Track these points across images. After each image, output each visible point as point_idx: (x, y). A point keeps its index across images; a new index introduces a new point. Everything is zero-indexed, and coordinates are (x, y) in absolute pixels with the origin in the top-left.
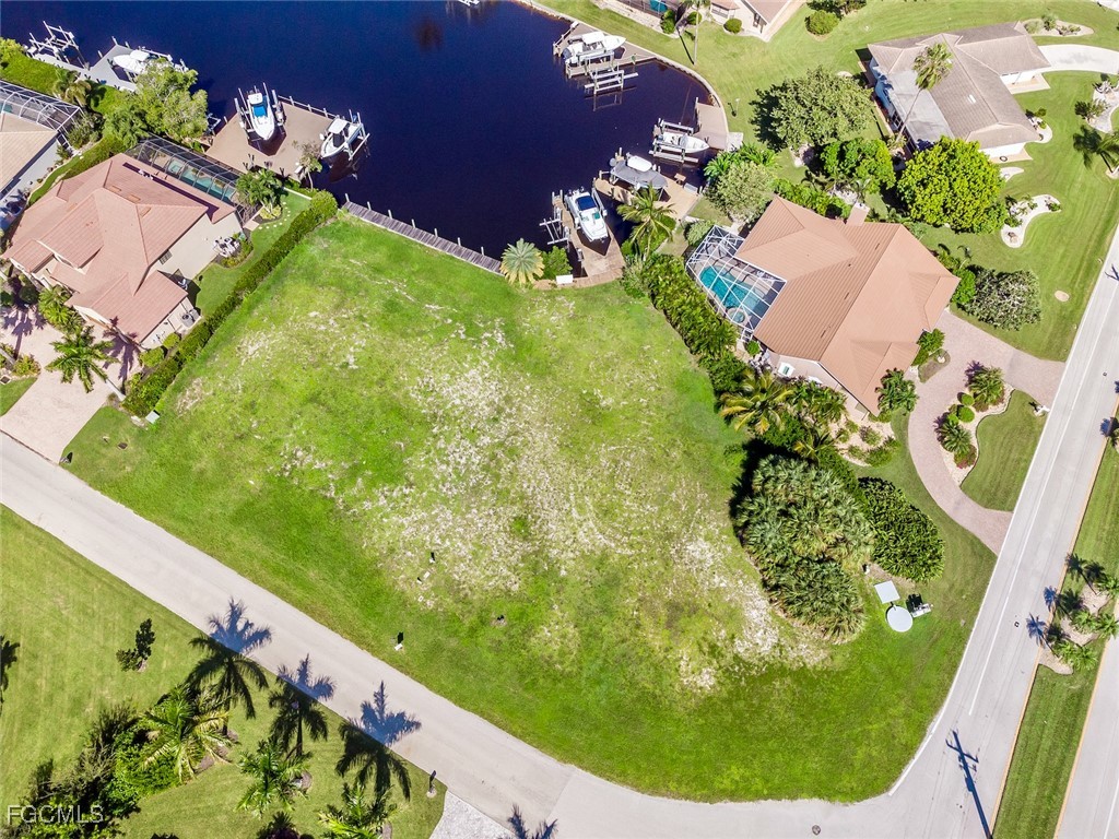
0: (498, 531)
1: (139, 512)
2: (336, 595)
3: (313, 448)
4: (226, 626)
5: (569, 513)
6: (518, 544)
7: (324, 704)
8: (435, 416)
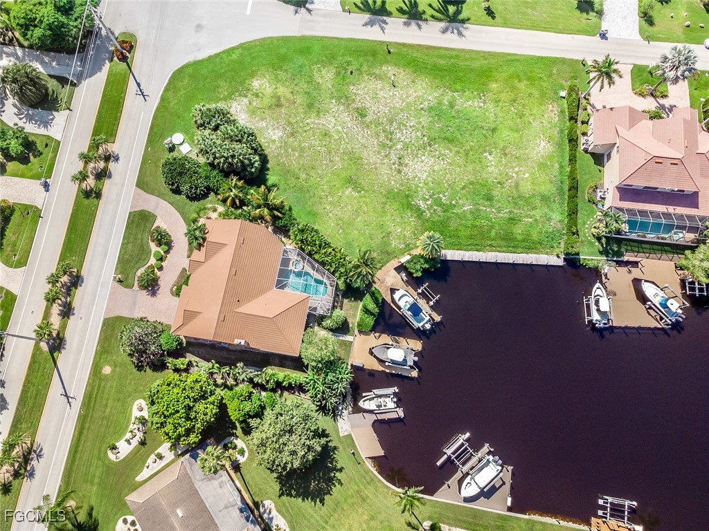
0: (371, 107)
1: (535, 56)
2: (426, 58)
3: (478, 109)
4: (461, 29)
5: (343, 128)
6: (359, 105)
7: (404, 19)
8: (430, 145)
